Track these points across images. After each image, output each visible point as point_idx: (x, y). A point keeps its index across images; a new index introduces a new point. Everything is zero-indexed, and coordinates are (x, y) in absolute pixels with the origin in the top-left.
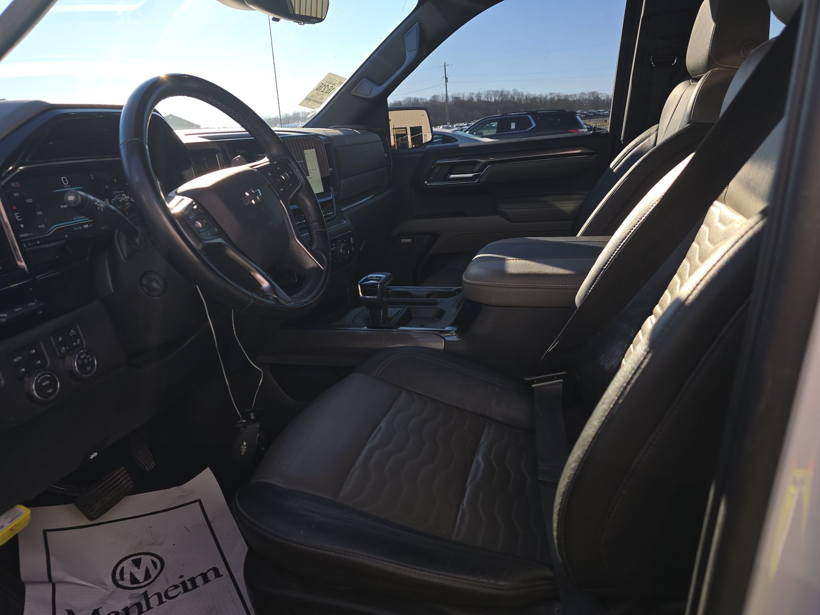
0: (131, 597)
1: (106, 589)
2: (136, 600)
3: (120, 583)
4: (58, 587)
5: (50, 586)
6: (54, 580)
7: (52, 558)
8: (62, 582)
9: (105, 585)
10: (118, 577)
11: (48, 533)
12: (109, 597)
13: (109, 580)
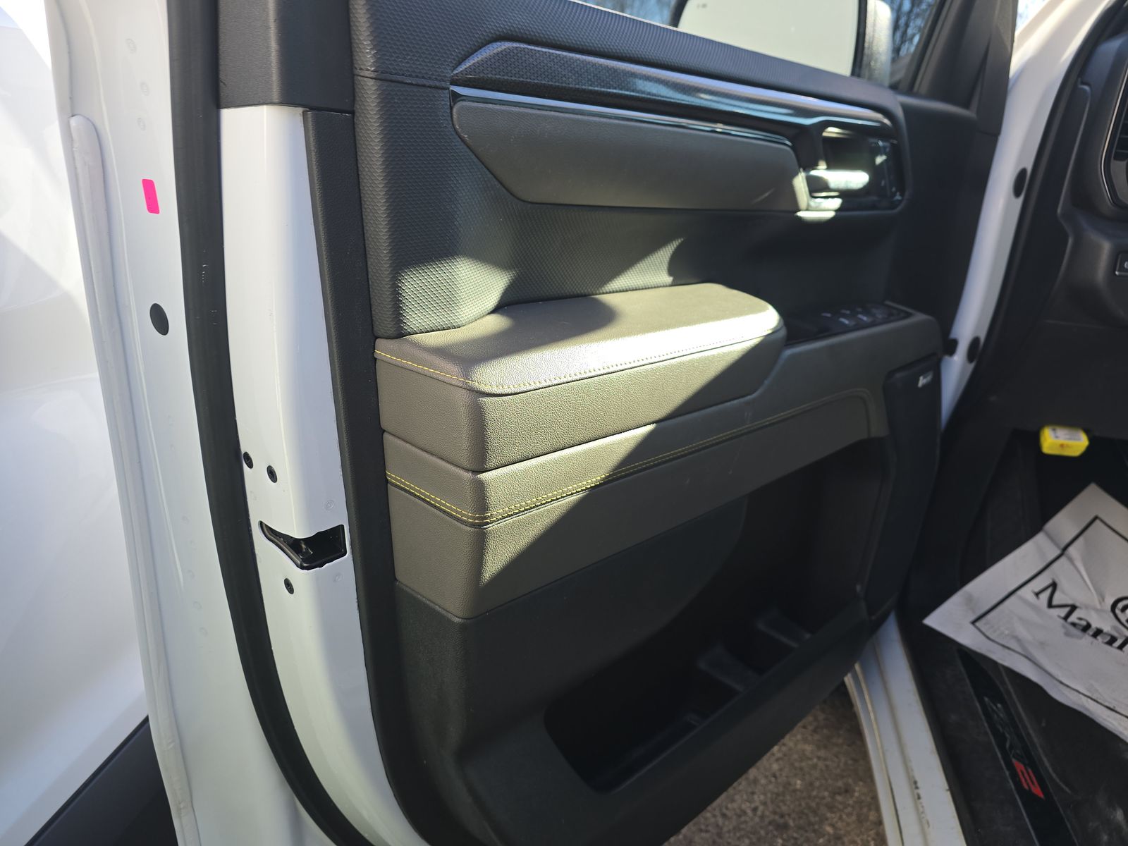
0: (1115, 628)
1: (1100, 603)
2: (1115, 634)
3: (1118, 611)
4: (1063, 559)
5: (1058, 552)
6: (1066, 552)
7: (1081, 539)
8: (1071, 560)
9: (1103, 600)
10: (1120, 605)
11: (1098, 522)
12: (1096, 610)
13: (1110, 601)
